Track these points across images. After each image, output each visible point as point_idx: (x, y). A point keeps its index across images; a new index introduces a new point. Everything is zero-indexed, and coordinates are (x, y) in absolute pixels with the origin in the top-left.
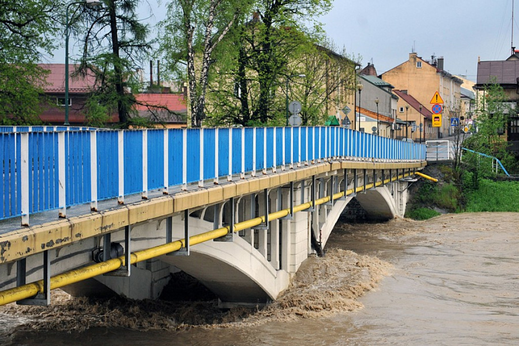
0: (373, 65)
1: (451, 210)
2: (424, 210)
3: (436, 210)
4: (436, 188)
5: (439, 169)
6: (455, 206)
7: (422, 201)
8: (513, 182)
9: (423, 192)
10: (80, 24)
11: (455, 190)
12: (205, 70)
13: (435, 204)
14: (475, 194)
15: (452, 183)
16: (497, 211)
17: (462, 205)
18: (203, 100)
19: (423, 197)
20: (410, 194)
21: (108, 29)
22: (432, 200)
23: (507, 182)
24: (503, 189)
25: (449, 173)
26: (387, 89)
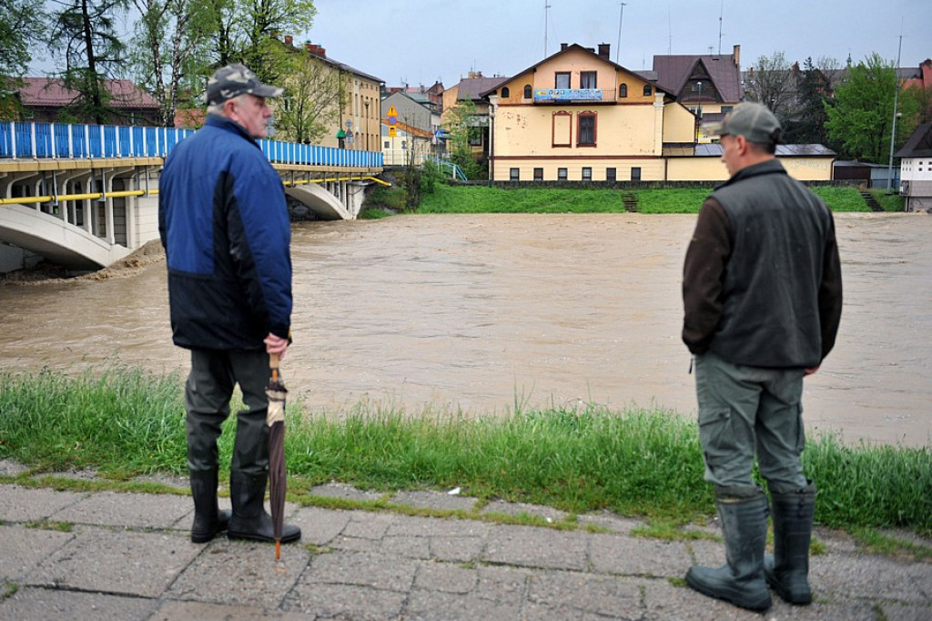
0: (441, 84)
1: (399, 211)
2: (375, 211)
3: (386, 210)
4: (387, 191)
5: (393, 175)
6: (403, 207)
7: (375, 203)
8: (466, 187)
9: (376, 195)
10: (62, 40)
11: (406, 193)
12: (174, 84)
13: (386, 205)
14: (430, 197)
15: (403, 186)
16: (445, 212)
17: (412, 206)
18: (173, 111)
19: (376, 200)
20: (366, 196)
21: (84, 45)
22: (383, 202)
23: (462, 187)
24: (456, 193)
25: (401, 178)
26: (428, 106)
